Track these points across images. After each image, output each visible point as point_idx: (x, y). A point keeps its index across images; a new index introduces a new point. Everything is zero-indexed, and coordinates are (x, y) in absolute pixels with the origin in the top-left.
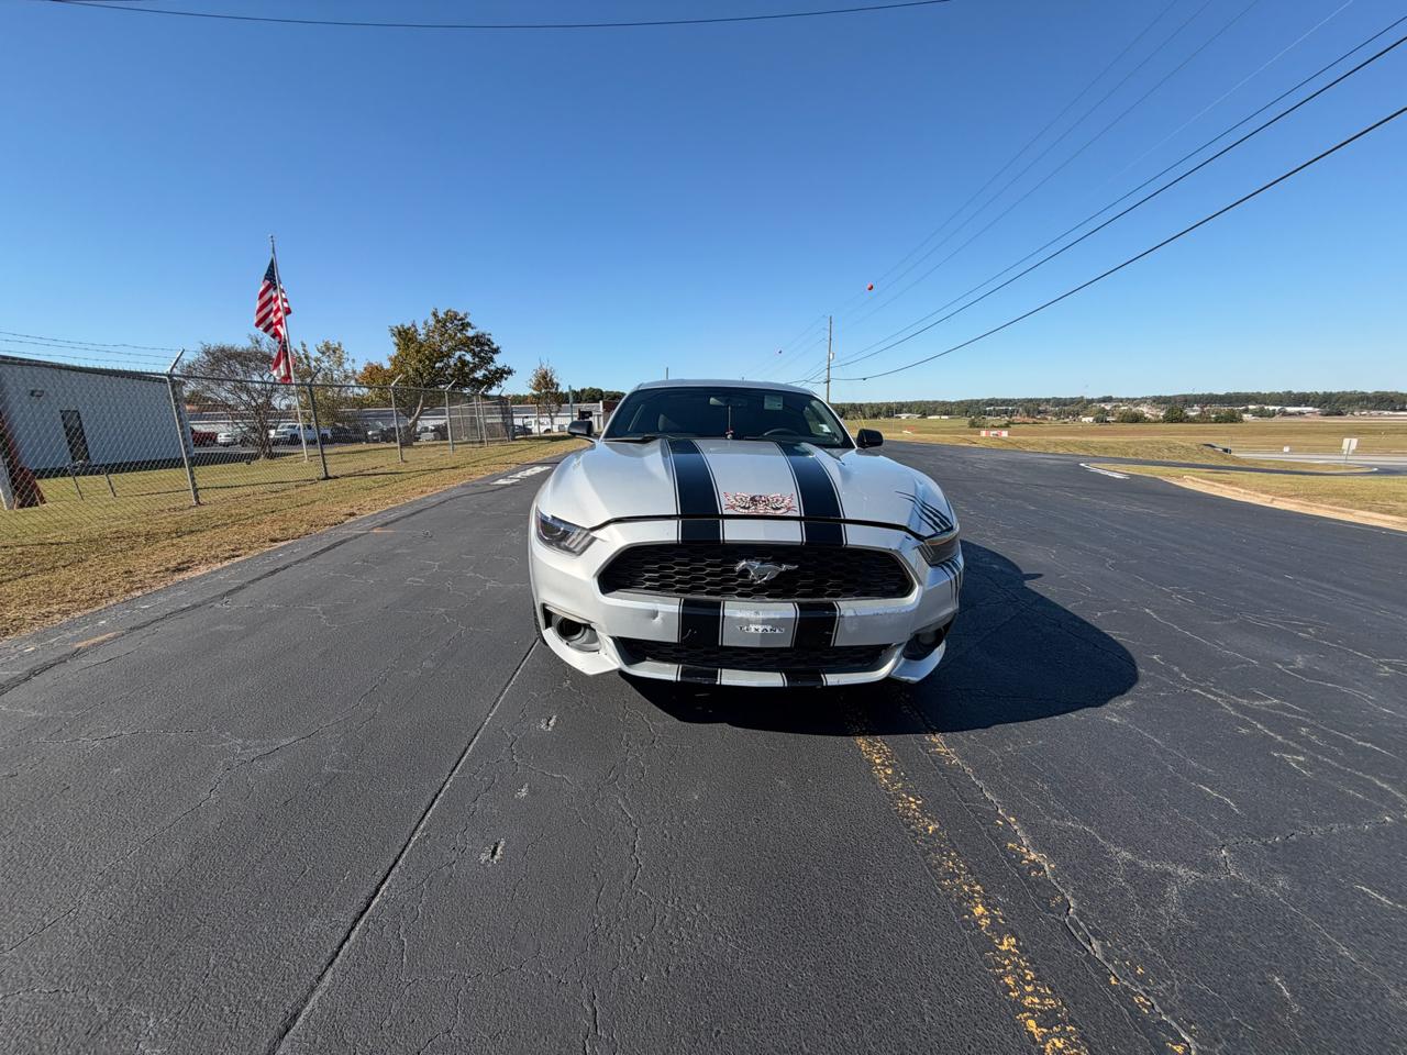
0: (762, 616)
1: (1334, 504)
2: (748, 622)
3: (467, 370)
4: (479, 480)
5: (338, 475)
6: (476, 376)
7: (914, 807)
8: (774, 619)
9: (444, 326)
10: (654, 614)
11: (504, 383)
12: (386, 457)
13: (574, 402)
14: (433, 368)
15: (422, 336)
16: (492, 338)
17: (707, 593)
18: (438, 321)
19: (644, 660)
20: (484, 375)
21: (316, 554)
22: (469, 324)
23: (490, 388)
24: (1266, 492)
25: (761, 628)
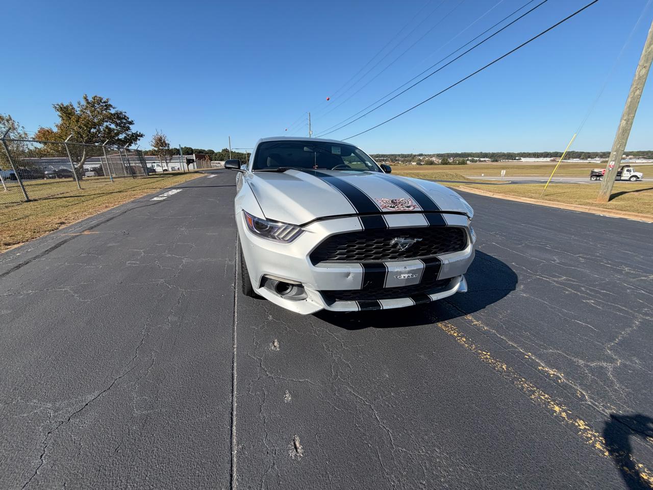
0: (408, 269)
1: (513, 195)
2: (401, 273)
3: (113, 134)
4: (141, 198)
5: (37, 198)
6: (120, 138)
7: (489, 357)
8: (414, 270)
9: (93, 106)
10: (348, 274)
11: (138, 142)
12: (69, 187)
13: (183, 154)
14: (89, 132)
15: (78, 112)
16: (127, 115)
17: (373, 259)
18: (88, 103)
19: (335, 301)
20: (125, 137)
21: (48, 252)
22: (110, 106)
23: (130, 145)
24: (490, 191)
25: (406, 276)
